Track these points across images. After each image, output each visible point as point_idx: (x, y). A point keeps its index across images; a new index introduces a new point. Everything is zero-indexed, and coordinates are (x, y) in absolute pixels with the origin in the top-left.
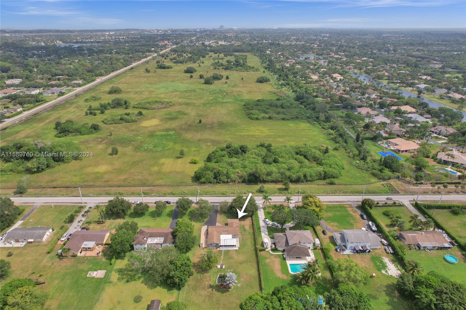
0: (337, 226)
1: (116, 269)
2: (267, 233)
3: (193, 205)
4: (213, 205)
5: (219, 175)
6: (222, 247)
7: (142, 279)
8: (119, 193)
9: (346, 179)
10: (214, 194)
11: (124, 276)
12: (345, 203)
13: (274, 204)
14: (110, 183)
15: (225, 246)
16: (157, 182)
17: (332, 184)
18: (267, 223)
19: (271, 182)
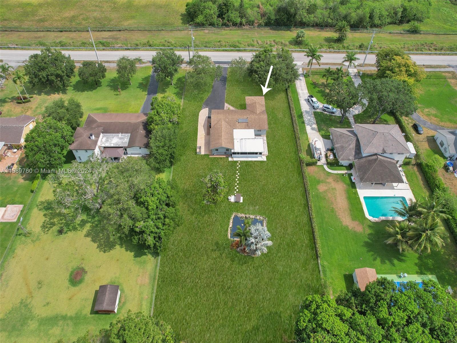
0: (436, 116)
1: (42, 203)
2: (315, 126)
3: (183, 66)
4: (219, 67)
5: (228, 11)
6: (237, 155)
7: (88, 226)
8: (60, 42)
9: (437, 23)
10: (219, 47)
11: (55, 220)
12: (442, 70)
13: (327, 67)
14: (47, 24)
15: (242, 153)
16: (126, 24)
17: (415, 31)
18: (316, 105)
19: (313, 26)
